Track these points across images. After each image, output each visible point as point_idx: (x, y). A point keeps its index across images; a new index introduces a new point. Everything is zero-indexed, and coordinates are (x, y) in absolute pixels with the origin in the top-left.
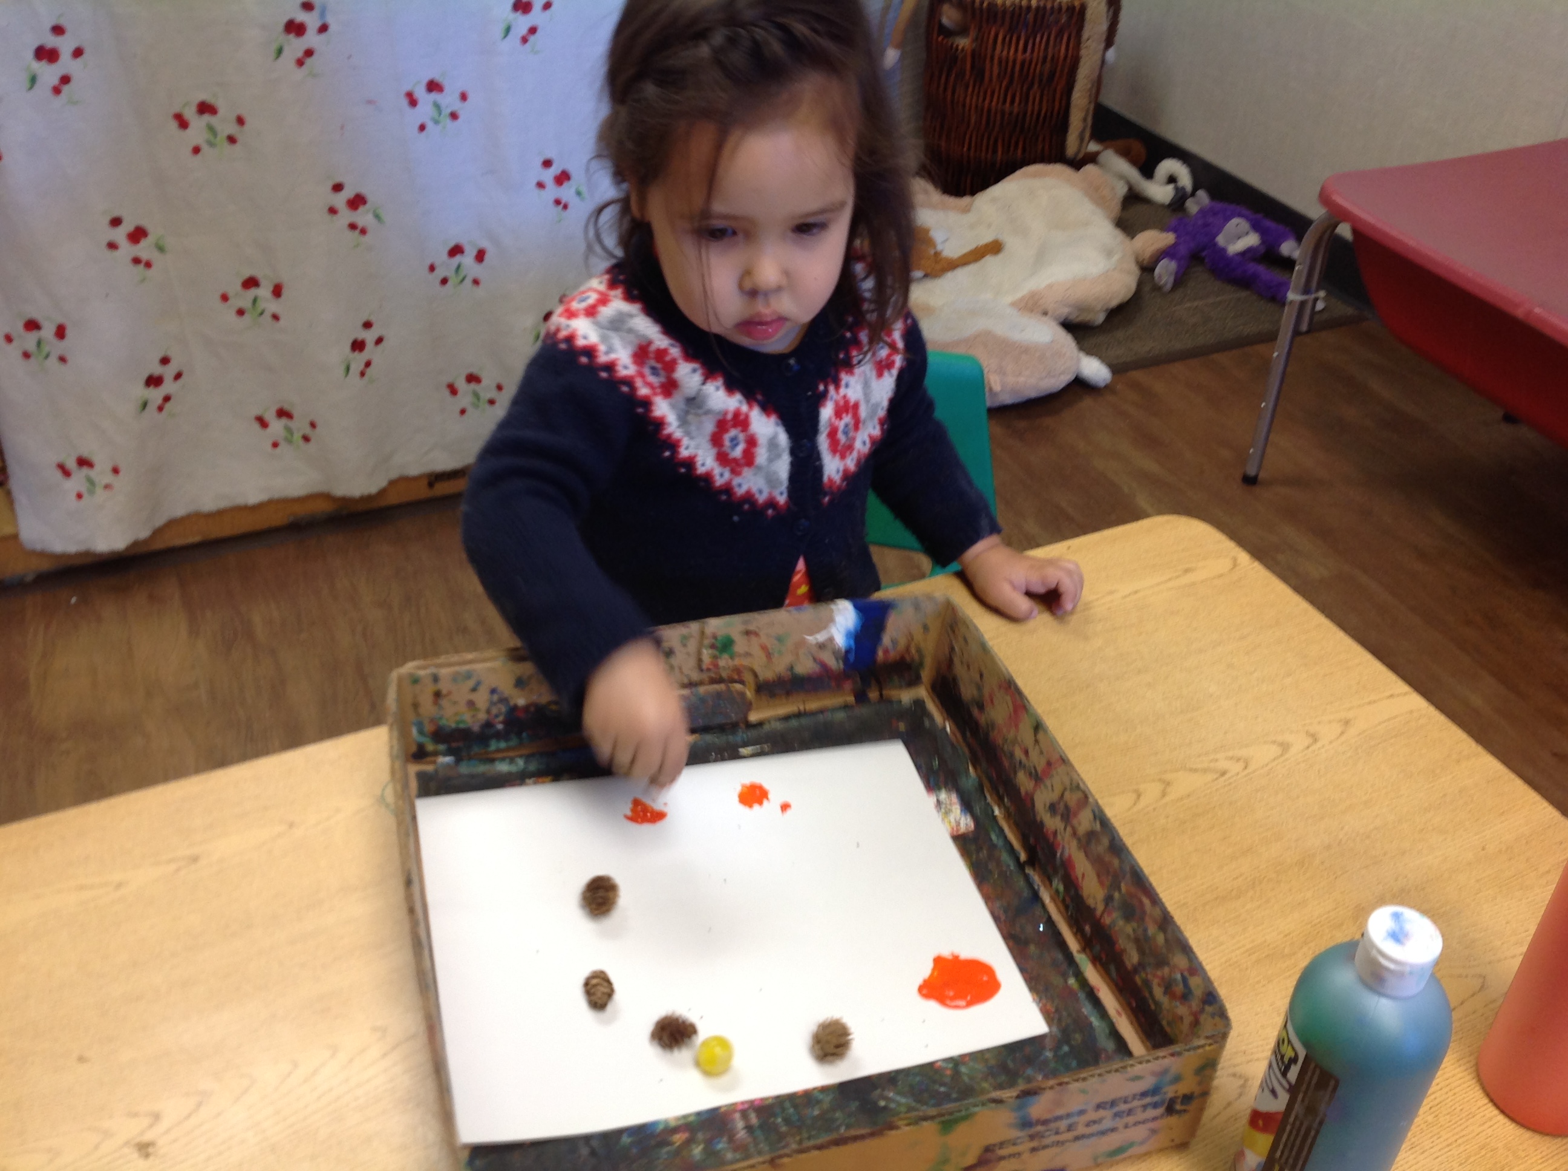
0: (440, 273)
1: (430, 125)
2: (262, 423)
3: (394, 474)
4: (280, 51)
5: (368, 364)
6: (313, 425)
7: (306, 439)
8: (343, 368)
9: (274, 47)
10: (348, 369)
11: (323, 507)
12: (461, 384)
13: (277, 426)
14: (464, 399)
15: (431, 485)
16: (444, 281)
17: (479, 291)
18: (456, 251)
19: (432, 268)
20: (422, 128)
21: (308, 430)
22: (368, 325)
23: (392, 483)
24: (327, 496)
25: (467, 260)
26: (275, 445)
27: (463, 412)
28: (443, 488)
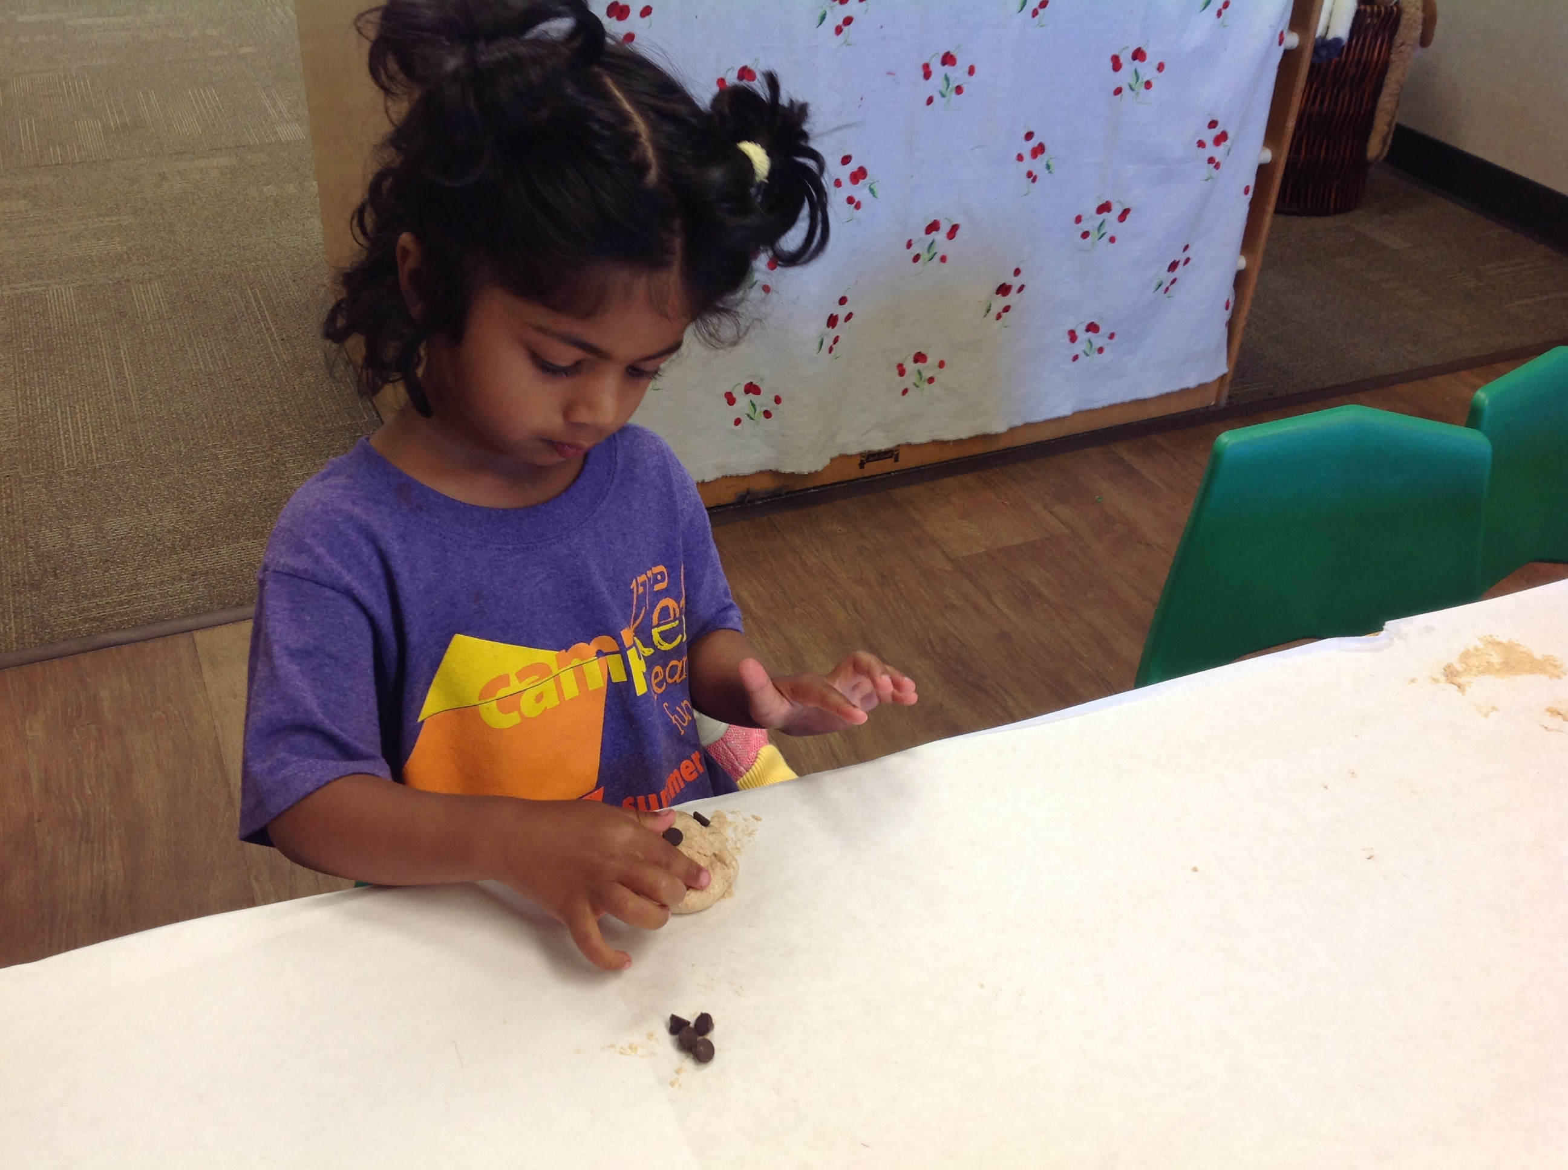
0: (915, 250)
1: (937, 98)
2: (730, 399)
3: (835, 454)
4: (823, 18)
5: (836, 340)
6: (778, 400)
7: (767, 414)
8: (817, 344)
9: (820, 12)
10: (821, 343)
11: (767, 484)
12: (910, 366)
13: (743, 401)
14: (909, 379)
15: (862, 465)
16: (916, 258)
17: (945, 268)
18: (933, 227)
19: (909, 245)
20: (930, 101)
21: (771, 406)
22: (843, 301)
23: (832, 460)
24: (775, 474)
25: (940, 236)
26: (738, 422)
27: (905, 392)
28: (874, 468)
